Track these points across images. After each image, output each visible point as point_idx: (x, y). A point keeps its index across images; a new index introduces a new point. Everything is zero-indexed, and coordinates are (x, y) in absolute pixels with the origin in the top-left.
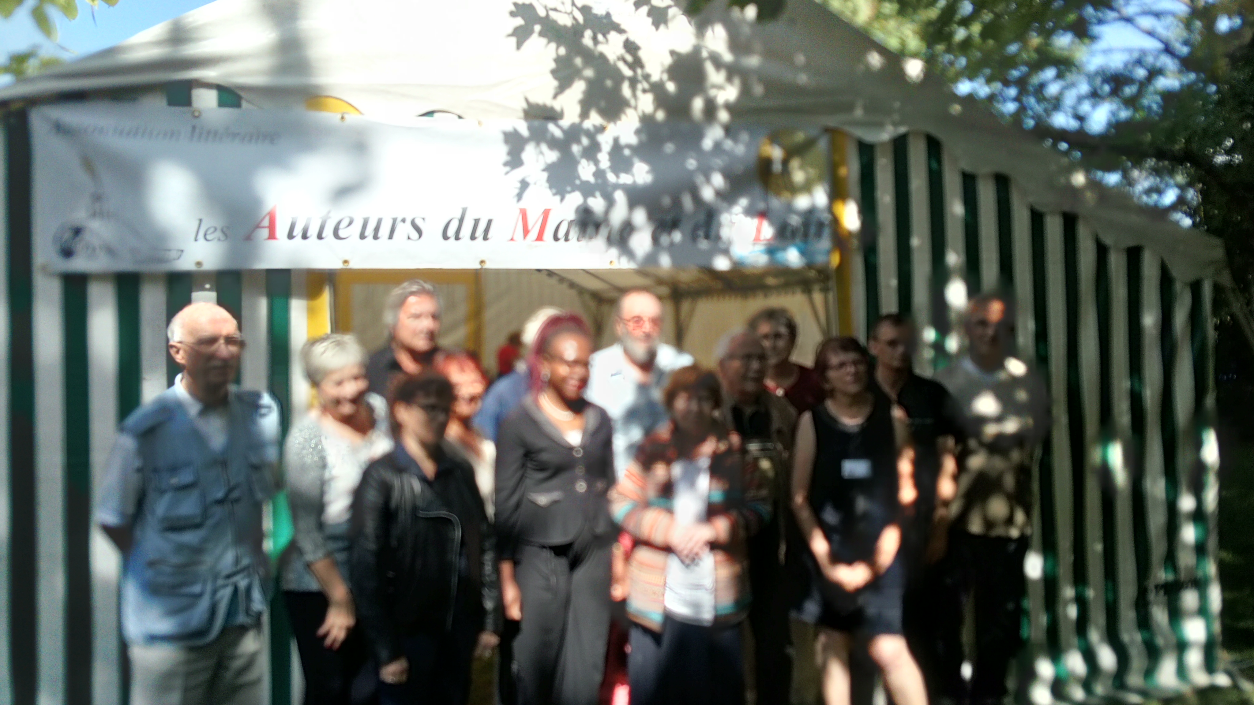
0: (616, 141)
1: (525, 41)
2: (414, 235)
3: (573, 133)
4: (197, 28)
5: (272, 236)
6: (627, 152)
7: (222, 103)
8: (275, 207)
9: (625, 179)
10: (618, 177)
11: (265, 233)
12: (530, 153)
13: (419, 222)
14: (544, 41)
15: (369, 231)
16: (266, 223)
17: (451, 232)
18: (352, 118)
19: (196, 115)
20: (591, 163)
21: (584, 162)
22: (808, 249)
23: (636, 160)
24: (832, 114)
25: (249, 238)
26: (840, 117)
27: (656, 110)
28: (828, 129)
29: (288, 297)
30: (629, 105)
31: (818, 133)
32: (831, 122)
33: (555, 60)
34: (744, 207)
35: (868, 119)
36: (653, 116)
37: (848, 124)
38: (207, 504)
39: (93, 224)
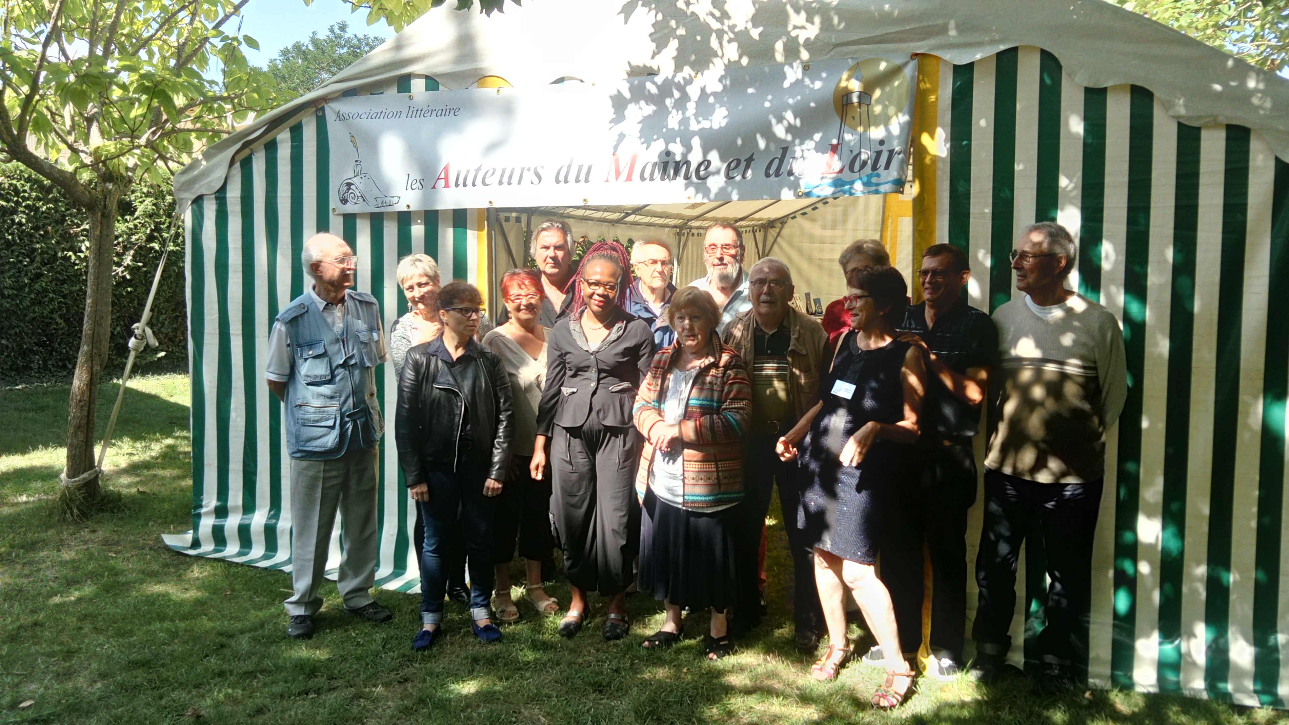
0: (703, 90)
2: (536, 180)
3: (666, 89)
5: (447, 185)
6: (711, 100)
7: (427, 89)
8: (447, 162)
9: (705, 124)
10: (699, 122)
11: (442, 183)
12: (630, 110)
13: (539, 171)
14: (646, 10)
15: (505, 179)
16: (443, 176)
17: (562, 178)
18: (505, 90)
19: (412, 98)
20: (680, 112)
21: (674, 111)
22: (874, 180)
23: (718, 105)
24: (923, 39)
25: (434, 187)
26: (932, 42)
27: (740, 57)
28: (917, 55)
29: (466, 228)
30: (716, 55)
31: (904, 60)
32: (919, 48)
33: (653, 25)
34: (816, 143)
35: (962, 39)
36: (738, 62)
37: (941, 47)
38: (334, 367)
39: (356, 181)
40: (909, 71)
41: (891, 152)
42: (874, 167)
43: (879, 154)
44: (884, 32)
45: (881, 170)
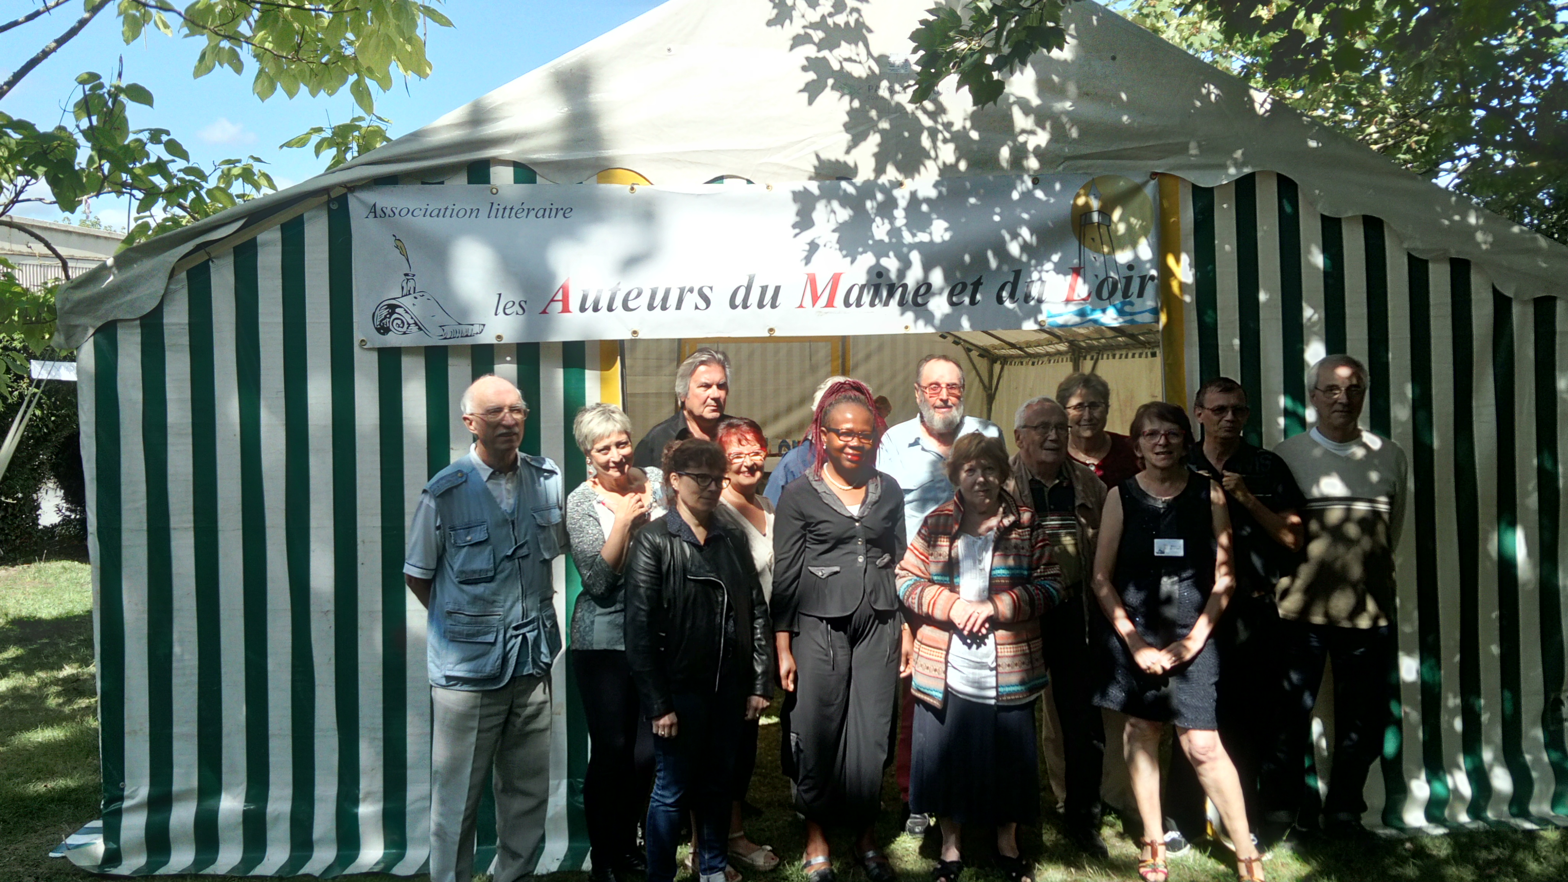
0: (913, 195)
1: (815, 98)
2: (702, 304)
3: (867, 190)
4: (495, 109)
5: (566, 309)
6: (925, 208)
7: (517, 181)
8: (568, 280)
9: (922, 237)
10: (914, 235)
11: (559, 306)
12: (820, 212)
13: (706, 291)
14: (837, 94)
15: (658, 301)
16: (559, 296)
17: (739, 300)
18: (642, 188)
19: (495, 192)
20: (886, 221)
21: (878, 220)
22: (1127, 309)
23: (934, 216)
24: (1160, 158)
25: (544, 312)
26: (1171, 161)
27: (958, 160)
28: (1156, 174)
29: (583, 367)
30: (928, 157)
31: (1145, 179)
32: (1158, 167)
33: (848, 113)
34: (1055, 264)
35: (1203, 161)
36: (955, 166)
37: (1180, 167)
38: (498, 561)
39: (406, 302)
40: (1149, 190)
41: (1143, 279)
42: (1126, 295)
43: (1129, 280)
44: (1122, 147)
45: (1134, 298)
